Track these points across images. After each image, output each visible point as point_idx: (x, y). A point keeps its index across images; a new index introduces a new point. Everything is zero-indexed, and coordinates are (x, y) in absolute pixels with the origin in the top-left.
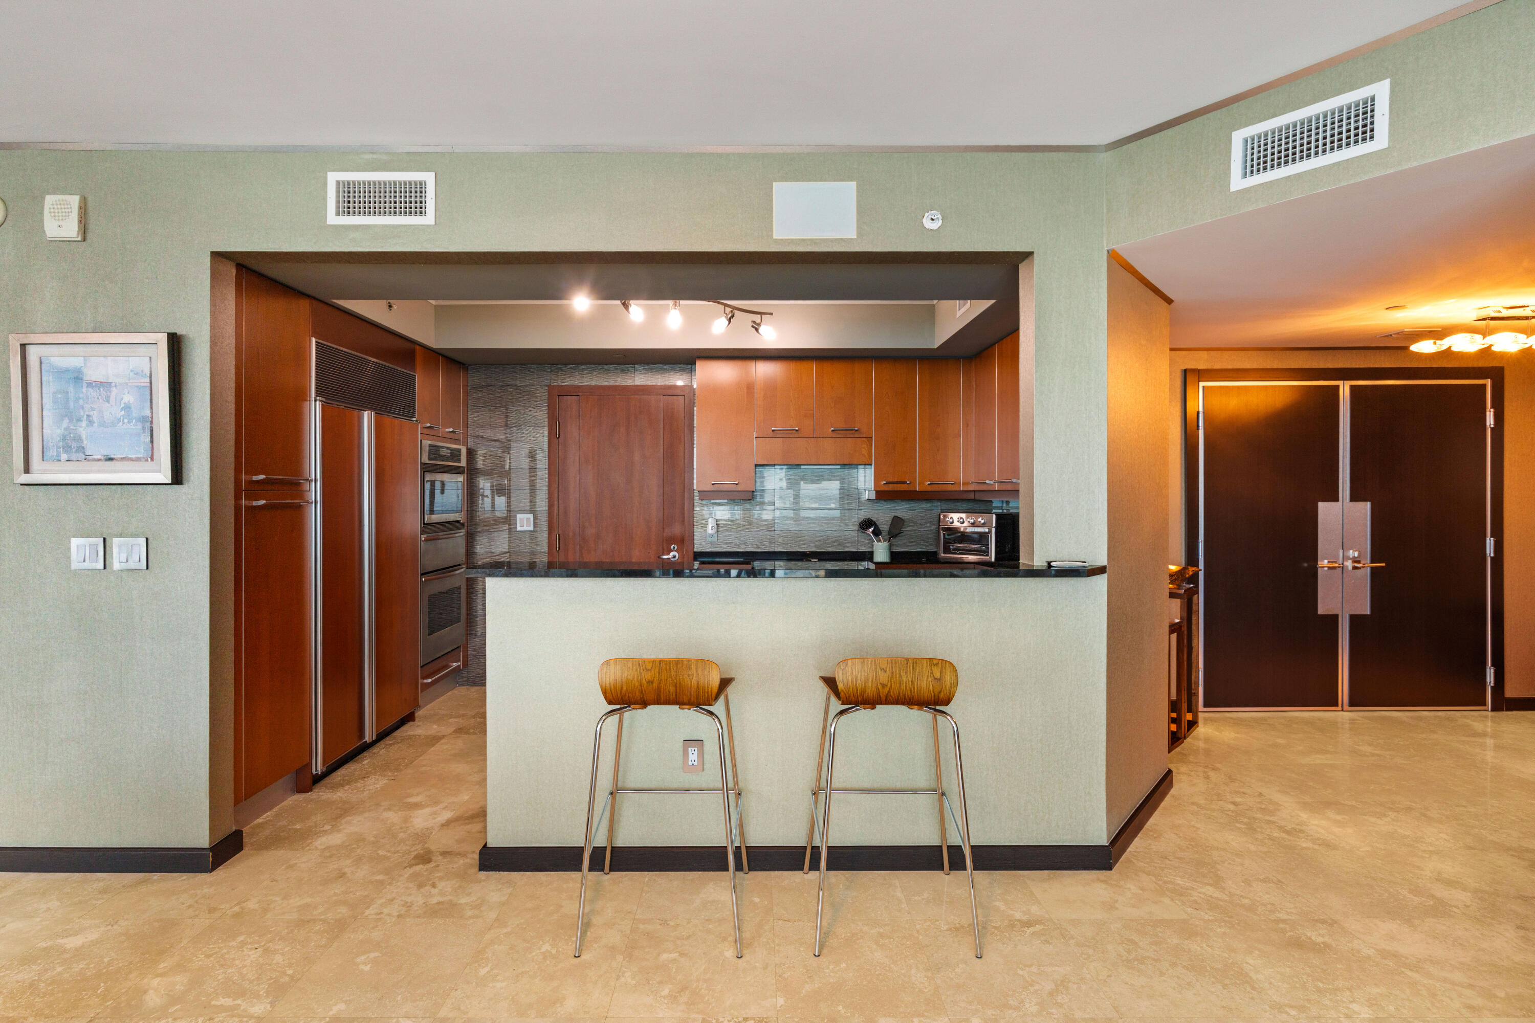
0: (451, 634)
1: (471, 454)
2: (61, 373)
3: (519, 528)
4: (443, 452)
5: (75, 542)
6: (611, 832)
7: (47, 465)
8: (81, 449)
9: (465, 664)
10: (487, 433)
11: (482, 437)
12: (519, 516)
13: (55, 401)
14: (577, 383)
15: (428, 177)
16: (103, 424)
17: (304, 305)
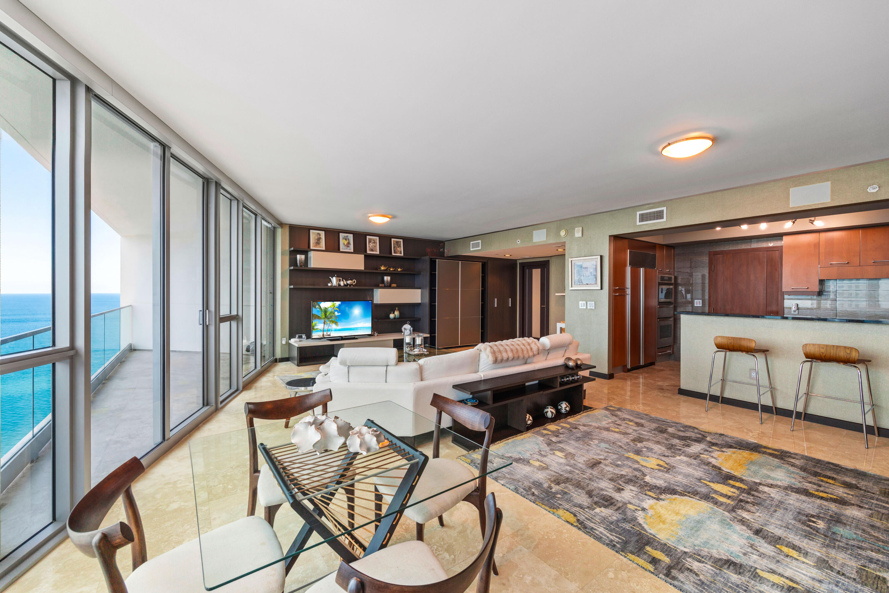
0: (668, 341)
1: (676, 278)
2: (578, 266)
3: (695, 305)
4: (665, 278)
5: (580, 302)
6: (722, 391)
7: (575, 286)
8: (582, 282)
9: (673, 351)
10: (683, 270)
11: (680, 272)
12: (695, 301)
13: (577, 272)
14: (722, 249)
15: (664, 209)
16: (586, 277)
17: (626, 240)
